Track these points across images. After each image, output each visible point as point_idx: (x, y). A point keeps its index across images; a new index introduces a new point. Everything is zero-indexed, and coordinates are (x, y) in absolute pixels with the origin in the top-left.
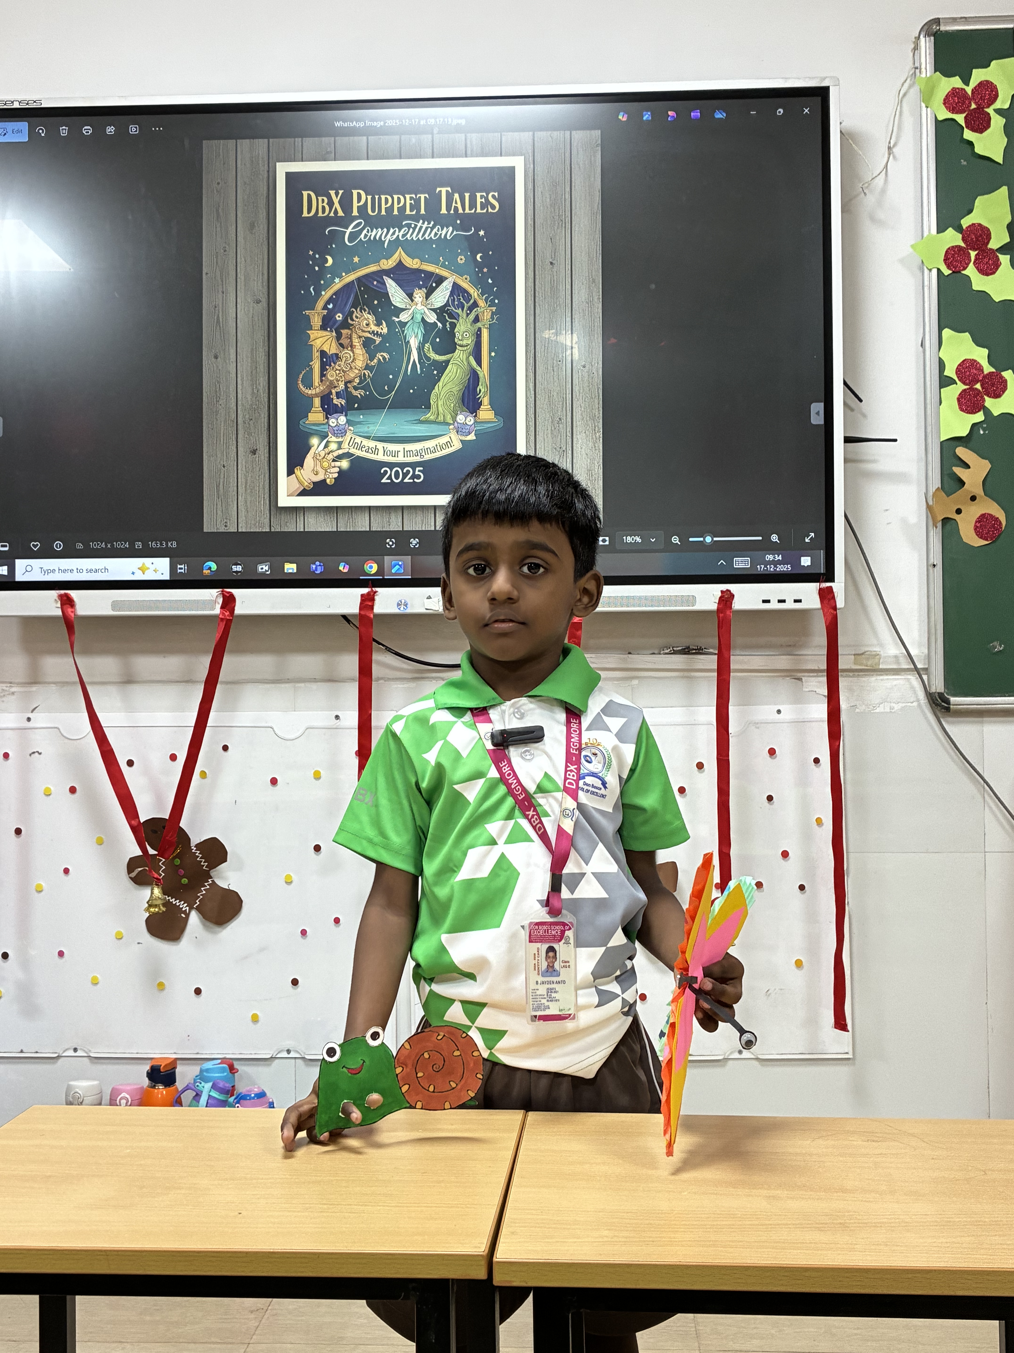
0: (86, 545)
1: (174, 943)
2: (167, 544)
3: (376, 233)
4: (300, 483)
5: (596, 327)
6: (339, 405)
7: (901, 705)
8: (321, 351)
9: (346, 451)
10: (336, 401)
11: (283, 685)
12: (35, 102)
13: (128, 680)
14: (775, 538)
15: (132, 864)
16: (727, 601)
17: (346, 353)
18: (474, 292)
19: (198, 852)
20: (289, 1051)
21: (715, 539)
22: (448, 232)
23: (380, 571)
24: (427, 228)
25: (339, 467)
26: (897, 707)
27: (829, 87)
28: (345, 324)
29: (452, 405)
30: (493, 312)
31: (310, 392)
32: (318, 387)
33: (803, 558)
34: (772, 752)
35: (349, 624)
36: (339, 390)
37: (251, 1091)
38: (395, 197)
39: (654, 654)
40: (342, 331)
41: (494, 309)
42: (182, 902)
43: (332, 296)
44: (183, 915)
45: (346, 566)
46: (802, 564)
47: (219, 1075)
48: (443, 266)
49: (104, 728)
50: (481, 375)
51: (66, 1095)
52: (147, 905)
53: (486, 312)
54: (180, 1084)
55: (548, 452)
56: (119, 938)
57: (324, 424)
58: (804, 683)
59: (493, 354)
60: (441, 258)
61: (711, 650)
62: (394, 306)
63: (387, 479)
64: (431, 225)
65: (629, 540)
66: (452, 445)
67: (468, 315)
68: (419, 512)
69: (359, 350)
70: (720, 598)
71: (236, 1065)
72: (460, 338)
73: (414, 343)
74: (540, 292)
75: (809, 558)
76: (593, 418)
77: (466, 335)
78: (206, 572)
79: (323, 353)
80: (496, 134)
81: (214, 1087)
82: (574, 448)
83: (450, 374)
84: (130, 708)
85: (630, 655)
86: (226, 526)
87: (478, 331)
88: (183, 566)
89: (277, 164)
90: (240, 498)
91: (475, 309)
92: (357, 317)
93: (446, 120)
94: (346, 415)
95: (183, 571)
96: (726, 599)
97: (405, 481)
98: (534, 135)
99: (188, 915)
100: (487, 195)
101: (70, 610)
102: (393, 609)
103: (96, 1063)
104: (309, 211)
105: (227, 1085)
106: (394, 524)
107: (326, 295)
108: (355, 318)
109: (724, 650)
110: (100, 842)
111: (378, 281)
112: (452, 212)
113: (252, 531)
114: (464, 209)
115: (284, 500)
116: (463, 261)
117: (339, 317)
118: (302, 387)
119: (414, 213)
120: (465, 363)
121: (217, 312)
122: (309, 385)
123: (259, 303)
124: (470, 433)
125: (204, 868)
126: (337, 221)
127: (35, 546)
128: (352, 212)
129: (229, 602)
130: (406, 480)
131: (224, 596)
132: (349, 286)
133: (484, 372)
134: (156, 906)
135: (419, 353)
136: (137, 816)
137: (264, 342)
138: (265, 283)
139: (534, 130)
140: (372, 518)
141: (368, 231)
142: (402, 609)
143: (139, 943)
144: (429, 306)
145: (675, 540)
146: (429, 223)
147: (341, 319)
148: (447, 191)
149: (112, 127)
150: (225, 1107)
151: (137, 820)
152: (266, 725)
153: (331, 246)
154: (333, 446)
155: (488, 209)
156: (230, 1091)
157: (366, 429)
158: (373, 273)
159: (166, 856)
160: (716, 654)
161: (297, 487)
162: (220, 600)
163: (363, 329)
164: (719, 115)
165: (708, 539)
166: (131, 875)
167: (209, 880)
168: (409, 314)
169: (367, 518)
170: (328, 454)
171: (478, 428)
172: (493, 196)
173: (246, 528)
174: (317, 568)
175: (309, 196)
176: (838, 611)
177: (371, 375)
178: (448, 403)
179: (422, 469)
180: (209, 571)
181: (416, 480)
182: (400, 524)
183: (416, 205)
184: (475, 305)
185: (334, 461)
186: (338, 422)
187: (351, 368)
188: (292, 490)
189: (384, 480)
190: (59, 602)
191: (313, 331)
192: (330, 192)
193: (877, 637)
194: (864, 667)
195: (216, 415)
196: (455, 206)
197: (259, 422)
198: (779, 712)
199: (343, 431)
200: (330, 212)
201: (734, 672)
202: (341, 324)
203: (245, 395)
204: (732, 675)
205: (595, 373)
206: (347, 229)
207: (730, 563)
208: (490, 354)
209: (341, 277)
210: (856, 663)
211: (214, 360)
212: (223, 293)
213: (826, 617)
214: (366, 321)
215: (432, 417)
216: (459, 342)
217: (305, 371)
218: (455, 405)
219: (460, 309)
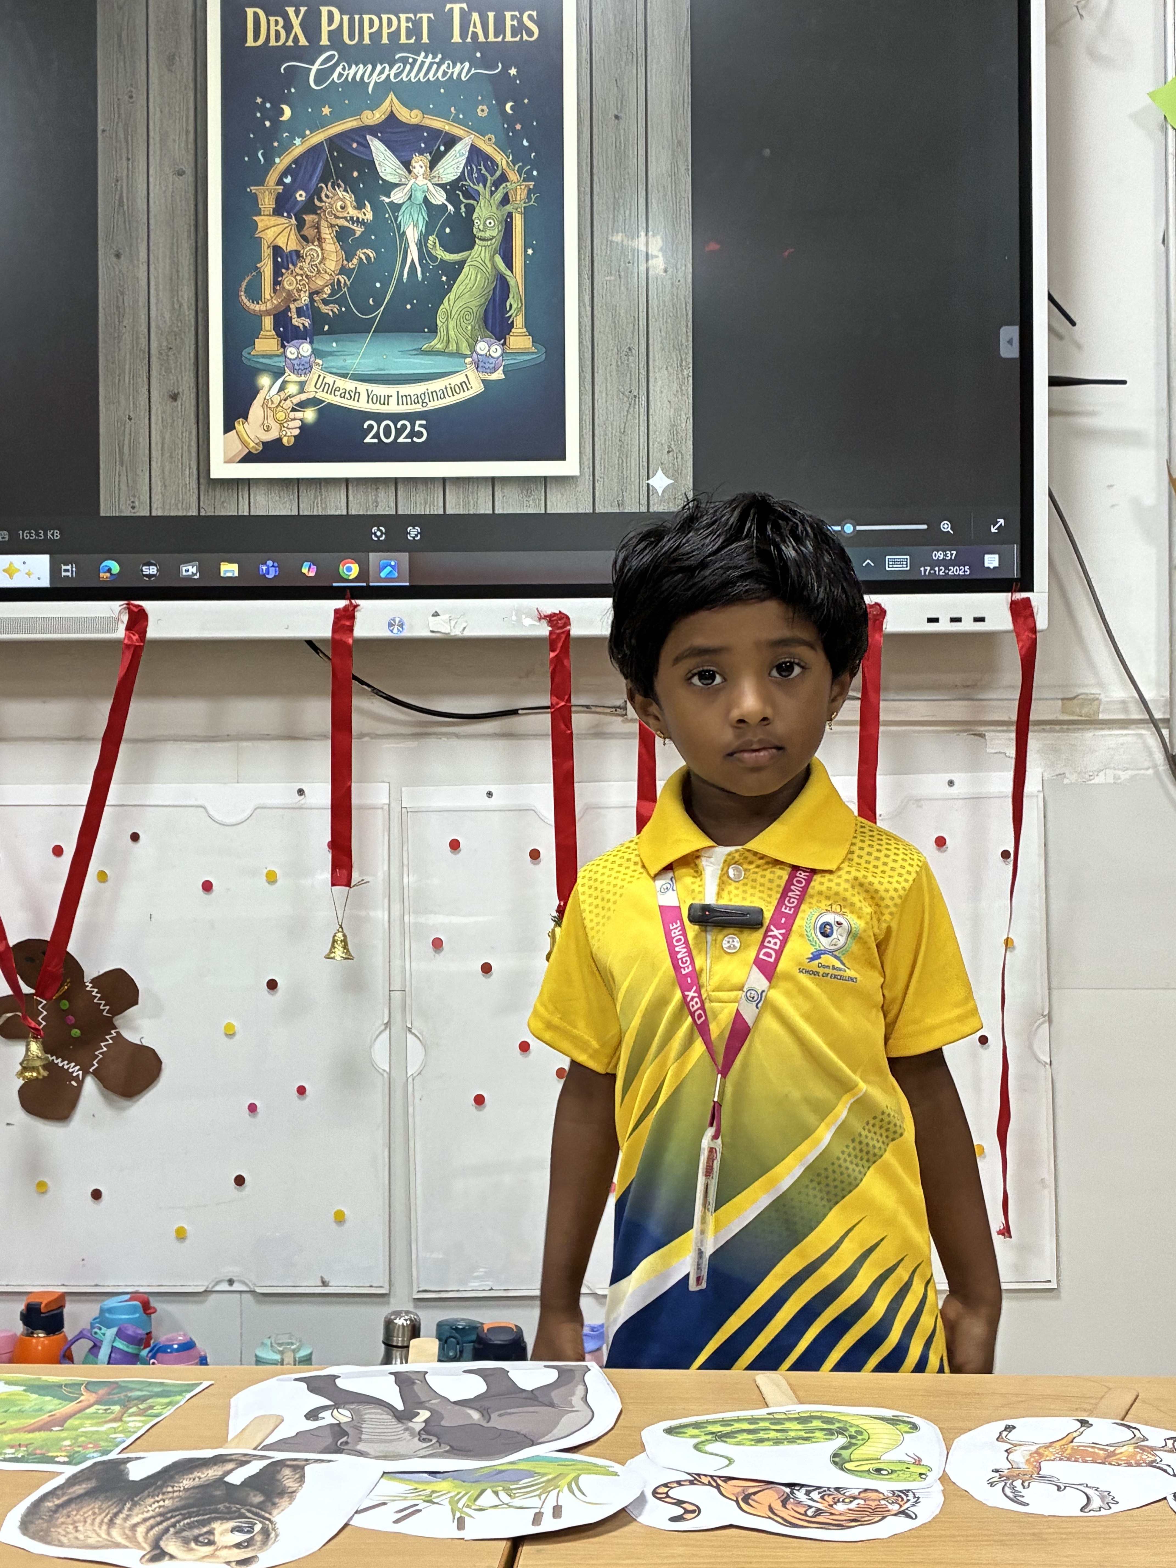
1: (61, 1124)
2: (45, 534)
3: (356, 71)
4: (244, 443)
5: (683, 211)
7: (1130, 773)
8: (274, 247)
9: (311, 396)
10: (296, 321)
11: (219, 745)
14: (946, 526)
17: (311, 250)
18: (501, 159)
19: (96, 990)
20: (231, 1282)
21: (859, 528)
22: (462, 70)
23: (364, 574)
24: (431, 64)
26: (1124, 776)
29: (470, 327)
30: (529, 190)
31: (257, 308)
32: (269, 300)
33: (987, 557)
34: (941, 842)
35: (318, 653)
36: (301, 305)
37: (173, 1340)
38: (385, 17)
40: (305, 217)
41: (531, 184)
42: (73, 1064)
43: (290, 165)
44: (74, 1083)
45: (312, 566)
46: (986, 565)
47: (127, 1317)
48: (456, 120)
50: (512, 282)
52: (20, 1068)
53: (519, 189)
54: (69, 1330)
55: (612, 398)
57: (278, 356)
58: (988, 741)
59: (530, 252)
60: (453, 109)
62: (383, 180)
63: (373, 437)
64: (437, 60)
66: (469, 387)
67: (492, 193)
68: (421, 487)
69: (331, 246)
71: (153, 1303)
72: (481, 227)
73: (412, 235)
74: (600, 158)
75: (997, 556)
76: (678, 348)
77: (490, 223)
78: (104, 575)
79: (277, 251)
81: (120, 1334)
82: (651, 391)
83: (467, 281)
86: (133, 508)
87: (507, 217)
88: (69, 567)
90: (153, 464)
91: (504, 185)
92: (327, 196)
94: (311, 343)
95: (69, 574)
97: (399, 441)
99: (81, 1083)
100: (521, 15)
102: (381, 632)
104: (256, 37)
105: (140, 1331)
106: (384, 505)
107: (282, 163)
108: (324, 198)
109: (870, 693)
111: (358, 143)
112: (469, 40)
113: (172, 514)
114: (486, 35)
115: (220, 469)
116: (485, 114)
117: (301, 196)
118: (245, 301)
119: (412, 41)
120: (488, 264)
121: (119, 188)
122: (256, 297)
123: (181, 175)
124: (495, 370)
125: (104, 1013)
126: (296, 52)
128: (320, 39)
129: (138, 621)
130: (401, 440)
131: (131, 613)
132: (315, 150)
133: (517, 278)
134: (33, 1069)
135: (420, 250)
136: (4, 938)
137: (189, 234)
138: (191, 146)
140: (351, 498)
141: (344, 69)
142: (395, 631)
143: (8, 1124)
144: (435, 181)
146: (435, 57)
147: (303, 199)
148: (462, 9)
150: (135, 1363)
152: (196, 803)
153: (289, 91)
154: (292, 389)
155: (522, 36)
156: (145, 1340)
158: (352, 131)
159: (48, 995)
160: (858, 698)
161: (238, 449)
162: (125, 618)
163: (338, 214)
165: (849, 528)
167: (113, 1032)
168: (405, 191)
169: (343, 497)
170: (285, 400)
172: (530, 17)
173: (163, 508)
174: (269, 570)
175: (256, 15)
176: (1038, 634)
177: (348, 283)
178: (463, 324)
179: (424, 422)
180: (108, 575)
181: (415, 439)
182: (393, 505)
183: (415, 31)
184: (503, 178)
185: (293, 410)
186: (299, 353)
187: (319, 272)
188: (231, 454)
189: (368, 440)
191: (263, 217)
192: (287, 8)
193: (1096, 674)
194: (1076, 718)
195: (119, 342)
196: (473, 32)
197: (183, 353)
198: (951, 783)
199: (307, 366)
200: (287, 40)
201: (884, 725)
202: (303, 206)
203: (161, 312)
204: (881, 728)
205: (682, 281)
206: (313, 65)
207: (880, 563)
208: (526, 251)
209: (303, 136)
210: (1064, 712)
211: (114, 259)
212: (128, 159)
213: (1021, 644)
214: (340, 203)
215: (439, 346)
216: (480, 234)
217: (250, 277)
218: (473, 328)
219: (481, 185)
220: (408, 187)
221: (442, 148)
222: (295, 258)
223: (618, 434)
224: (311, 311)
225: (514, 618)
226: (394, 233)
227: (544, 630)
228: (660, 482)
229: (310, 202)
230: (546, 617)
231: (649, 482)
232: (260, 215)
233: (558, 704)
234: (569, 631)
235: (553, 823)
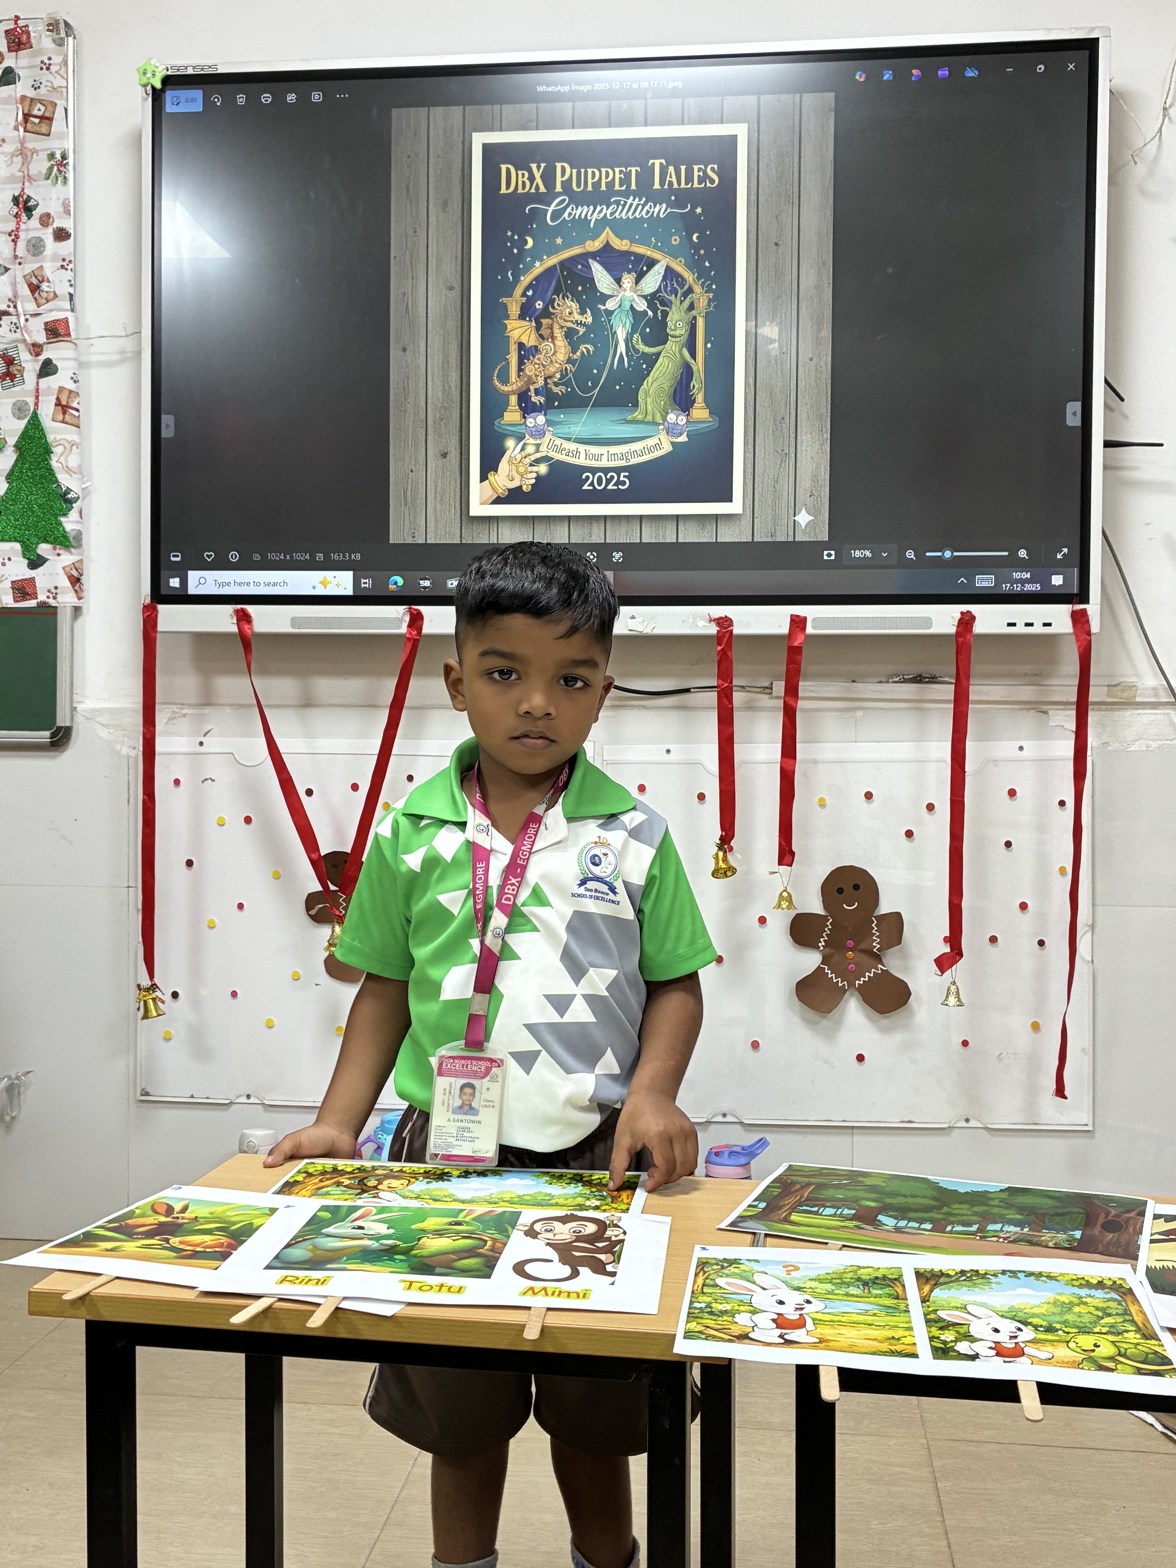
0: (264, 556)
2: (350, 556)
3: (581, 211)
4: (494, 489)
5: (825, 315)
6: (538, 404)
7: (1159, 742)
8: (519, 343)
9: (544, 454)
10: (534, 399)
12: (210, 67)
13: (307, 703)
14: (1023, 553)
15: (311, 900)
16: (967, 624)
17: (546, 345)
18: (689, 277)
21: (955, 554)
22: (661, 210)
24: (638, 205)
25: (536, 472)
26: (1155, 745)
27: (1098, 39)
28: (546, 313)
29: (663, 403)
30: (709, 299)
31: (506, 389)
32: (515, 383)
33: (1054, 577)
34: (1012, 793)
36: (538, 387)
38: (603, 170)
39: (881, 682)
40: (542, 320)
43: (532, 282)
46: (1053, 583)
48: (655, 247)
49: (283, 755)
50: (695, 369)
51: (240, 1144)
52: (327, 943)
53: (702, 298)
55: (769, 456)
56: (296, 978)
57: (521, 425)
58: (1050, 717)
59: (709, 345)
60: (653, 239)
61: (947, 679)
62: (600, 292)
63: (589, 485)
64: (642, 202)
65: (858, 554)
66: (661, 447)
67: (681, 302)
68: (624, 523)
69: (561, 342)
70: (960, 620)
72: (673, 328)
73: (621, 334)
74: (764, 276)
75: (1061, 577)
76: (820, 417)
77: (680, 324)
78: (392, 587)
79: (521, 346)
80: (716, 98)
82: (798, 450)
83: (661, 368)
84: (309, 735)
85: (854, 684)
86: (413, 537)
87: (693, 319)
88: (367, 581)
89: (474, 134)
90: (429, 505)
91: (690, 296)
92: (558, 305)
93: (661, 82)
94: (545, 415)
95: (367, 586)
96: (967, 621)
97: (608, 488)
98: (759, 99)
100: (706, 168)
101: (246, 627)
103: (271, 1111)
104: (508, 186)
106: (596, 536)
107: (526, 280)
108: (556, 305)
109: (963, 680)
110: (277, 876)
111: (583, 265)
112: (666, 187)
113: (441, 542)
114: (679, 183)
115: (477, 509)
116: (677, 242)
117: (539, 305)
118: (497, 384)
119: (624, 188)
120: (678, 355)
121: (405, 299)
122: (505, 380)
123: (451, 290)
124: (681, 434)
126: (538, 197)
127: (209, 556)
128: (555, 188)
129: (416, 620)
130: (610, 487)
131: (411, 615)
132: (550, 271)
133: (699, 366)
135: (627, 345)
136: (317, 849)
137: (457, 335)
138: (459, 268)
139: (759, 93)
140: (572, 530)
141: (572, 209)
143: (317, 985)
144: (639, 293)
145: (910, 555)
146: (640, 200)
147: (541, 307)
148: (661, 163)
149: (293, 94)
151: (317, 853)
153: (532, 226)
154: (530, 449)
155: (706, 183)
157: (567, 430)
158: (578, 256)
160: (952, 683)
161: (490, 494)
162: (407, 618)
163: (566, 318)
164: (970, 73)
165: (948, 554)
166: (311, 913)
168: (617, 301)
169: (566, 529)
170: (525, 457)
171: (690, 429)
172: (713, 169)
173: (436, 539)
175: (508, 170)
176: (1093, 637)
178: (658, 400)
179: (627, 474)
180: (395, 586)
181: (620, 487)
182: (602, 536)
183: (626, 180)
184: (690, 290)
185: (531, 465)
186: (536, 422)
187: (551, 362)
188: (485, 498)
189: (585, 487)
190: (235, 618)
191: (511, 321)
192: (531, 165)
193: (1134, 666)
194: (1118, 700)
195: (404, 414)
196: (669, 181)
197: (451, 423)
198: (1021, 748)
199: (542, 432)
200: (531, 188)
201: (972, 704)
202: (542, 313)
203: (435, 392)
204: (970, 706)
205: (824, 367)
206: (549, 207)
207: (972, 581)
208: (706, 345)
209: (541, 260)
210: (1108, 696)
211: (402, 353)
212: (413, 278)
213: (1079, 643)
214: (568, 310)
215: (640, 417)
216: (671, 333)
217: (501, 365)
218: (665, 403)
219: (673, 295)
220: (619, 298)
221: (645, 269)
222: (534, 352)
223: (773, 482)
224: (545, 391)
225: (691, 621)
226: (608, 333)
227: (713, 630)
228: (803, 518)
229: (546, 308)
230: (715, 620)
231: (796, 518)
232: (509, 319)
233: (723, 685)
234: (732, 631)
235: (718, 774)
